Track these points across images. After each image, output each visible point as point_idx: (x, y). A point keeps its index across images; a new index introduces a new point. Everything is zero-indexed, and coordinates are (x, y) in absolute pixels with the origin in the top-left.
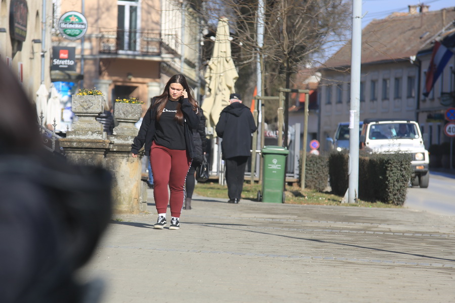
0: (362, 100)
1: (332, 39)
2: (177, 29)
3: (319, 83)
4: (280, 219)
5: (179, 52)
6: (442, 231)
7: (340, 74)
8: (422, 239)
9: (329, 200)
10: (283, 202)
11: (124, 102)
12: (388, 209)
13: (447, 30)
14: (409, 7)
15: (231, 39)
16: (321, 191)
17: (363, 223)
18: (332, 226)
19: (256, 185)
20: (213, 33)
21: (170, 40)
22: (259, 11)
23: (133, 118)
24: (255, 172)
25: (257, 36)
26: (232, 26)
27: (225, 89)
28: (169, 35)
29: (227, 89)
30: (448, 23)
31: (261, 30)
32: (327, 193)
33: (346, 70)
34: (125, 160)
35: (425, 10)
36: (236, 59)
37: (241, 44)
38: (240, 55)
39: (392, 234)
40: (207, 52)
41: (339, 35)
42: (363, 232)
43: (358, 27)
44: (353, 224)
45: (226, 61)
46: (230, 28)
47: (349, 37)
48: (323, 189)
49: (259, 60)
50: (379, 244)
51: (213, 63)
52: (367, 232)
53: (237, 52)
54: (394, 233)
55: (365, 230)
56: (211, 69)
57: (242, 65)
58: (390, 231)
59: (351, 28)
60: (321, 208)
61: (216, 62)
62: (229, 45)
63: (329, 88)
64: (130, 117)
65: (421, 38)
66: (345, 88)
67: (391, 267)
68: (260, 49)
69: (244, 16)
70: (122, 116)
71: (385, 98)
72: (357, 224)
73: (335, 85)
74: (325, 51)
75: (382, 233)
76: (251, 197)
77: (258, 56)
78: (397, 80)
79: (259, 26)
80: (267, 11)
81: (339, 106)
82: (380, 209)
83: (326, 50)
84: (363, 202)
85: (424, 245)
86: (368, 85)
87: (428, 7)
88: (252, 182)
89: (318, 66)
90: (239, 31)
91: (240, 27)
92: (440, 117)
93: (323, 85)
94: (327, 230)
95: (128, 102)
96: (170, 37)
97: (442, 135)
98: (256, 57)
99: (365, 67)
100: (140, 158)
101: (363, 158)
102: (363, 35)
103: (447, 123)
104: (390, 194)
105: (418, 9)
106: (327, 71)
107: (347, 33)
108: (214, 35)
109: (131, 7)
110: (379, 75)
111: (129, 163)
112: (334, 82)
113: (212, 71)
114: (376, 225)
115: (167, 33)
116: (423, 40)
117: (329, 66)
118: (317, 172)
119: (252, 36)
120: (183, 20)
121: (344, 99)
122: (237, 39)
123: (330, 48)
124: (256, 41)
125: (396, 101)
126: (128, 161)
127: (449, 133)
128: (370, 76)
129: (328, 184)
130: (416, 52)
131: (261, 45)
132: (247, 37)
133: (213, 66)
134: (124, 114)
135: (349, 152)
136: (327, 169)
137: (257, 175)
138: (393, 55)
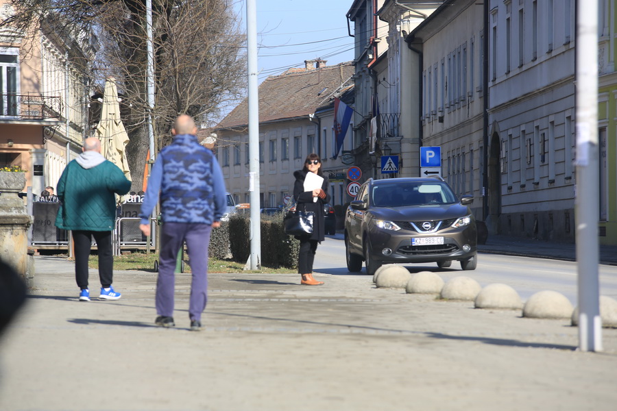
0: (261, 161)
1: (228, 97)
2: (60, 91)
3: (215, 145)
4: (180, 289)
5: (63, 115)
6: (349, 295)
7: (237, 134)
8: (328, 305)
9: (230, 267)
10: (182, 272)
11: (5, 170)
12: (292, 274)
13: (345, 85)
14: (305, 62)
15: (120, 100)
16: (222, 259)
17: (267, 290)
18: (235, 294)
19: (153, 254)
20: (100, 94)
21: (53, 103)
22: (149, 70)
23: (17, 188)
24: (151, 241)
25: (147, 96)
26: (119, 86)
27: (115, 154)
28: (51, 97)
29: (118, 153)
30: (346, 78)
31: (152, 90)
32: (228, 260)
33: (244, 129)
34: (9, 233)
35: (322, 65)
36: (126, 121)
37: (131, 105)
38: (130, 117)
39: (297, 300)
40: (94, 115)
41: (234, 93)
42: (267, 300)
43: (254, 84)
44: (256, 292)
45: (116, 123)
46: (118, 88)
47: (245, 95)
48: (223, 257)
49: (151, 122)
50: (285, 312)
51: (101, 126)
52: (272, 300)
53: (127, 114)
54: (299, 299)
55: (270, 297)
56: (99, 133)
57: (132, 127)
58: (296, 298)
59: (246, 86)
60: (223, 276)
61: (104, 126)
62: (118, 107)
63: (226, 149)
64: (13, 186)
65: (319, 94)
66: (243, 148)
67: (298, 335)
68: (152, 110)
69: (133, 75)
70: (4, 186)
71: (285, 158)
72: (261, 292)
73: (232, 146)
74: (220, 111)
75: (287, 300)
76: (148, 267)
77: (150, 118)
78: (296, 139)
79: (149, 85)
80: (157, 70)
81: (237, 167)
82: (284, 275)
83: (222, 109)
84: (266, 268)
85: (330, 310)
86: (267, 145)
87: (325, 62)
88: (148, 252)
89: (213, 126)
90: (129, 92)
91: (130, 88)
92: (342, 177)
93: (220, 146)
94: (230, 300)
95: (9, 170)
96: (53, 99)
97: (344, 195)
98: (147, 119)
99: (263, 127)
100: (26, 230)
101: (264, 222)
102: (260, 92)
103: (349, 182)
104: (294, 259)
105: (315, 64)
106: (223, 132)
107: (243, 91)
108: (102, 97)
109: (8, 68)
110: (278, 135)
111: (13, 236)
112: (231, 142)
113: (101, 135)
114: (280, 292)
115: (50, 95)
116: (321, 96)
117: (225, 126)
118: (217, 238)
119: (142, 96)
120: (66, 82)
121: (243, 160)
122: (126, 100)
123: (226, 107)
124: (147, 101)
125: (297, 160)
126: (12, 234)
127: (351, 193)
128: (269, 135)
129: (229, 250)
130: (315, 110)
131: (152, 106)
132: (137, 98)
133: (101, 130)
134: (6, 184)
135: (249, 216)
136: (227, 235)
137: (154, 244)
138: (291, 113)
